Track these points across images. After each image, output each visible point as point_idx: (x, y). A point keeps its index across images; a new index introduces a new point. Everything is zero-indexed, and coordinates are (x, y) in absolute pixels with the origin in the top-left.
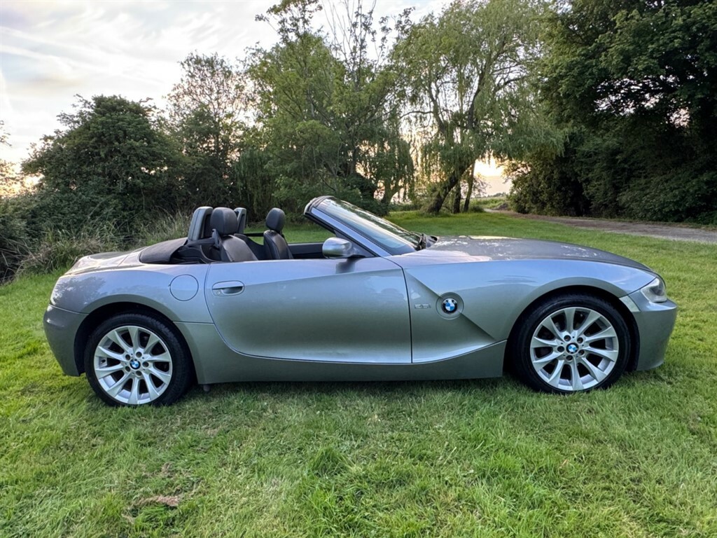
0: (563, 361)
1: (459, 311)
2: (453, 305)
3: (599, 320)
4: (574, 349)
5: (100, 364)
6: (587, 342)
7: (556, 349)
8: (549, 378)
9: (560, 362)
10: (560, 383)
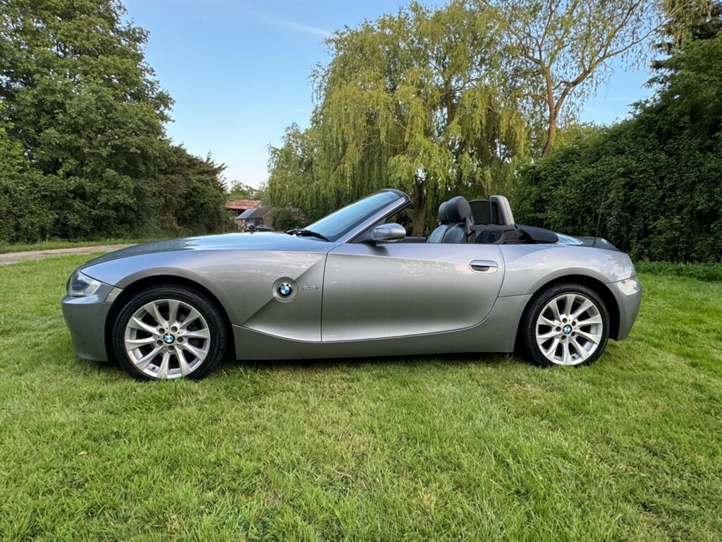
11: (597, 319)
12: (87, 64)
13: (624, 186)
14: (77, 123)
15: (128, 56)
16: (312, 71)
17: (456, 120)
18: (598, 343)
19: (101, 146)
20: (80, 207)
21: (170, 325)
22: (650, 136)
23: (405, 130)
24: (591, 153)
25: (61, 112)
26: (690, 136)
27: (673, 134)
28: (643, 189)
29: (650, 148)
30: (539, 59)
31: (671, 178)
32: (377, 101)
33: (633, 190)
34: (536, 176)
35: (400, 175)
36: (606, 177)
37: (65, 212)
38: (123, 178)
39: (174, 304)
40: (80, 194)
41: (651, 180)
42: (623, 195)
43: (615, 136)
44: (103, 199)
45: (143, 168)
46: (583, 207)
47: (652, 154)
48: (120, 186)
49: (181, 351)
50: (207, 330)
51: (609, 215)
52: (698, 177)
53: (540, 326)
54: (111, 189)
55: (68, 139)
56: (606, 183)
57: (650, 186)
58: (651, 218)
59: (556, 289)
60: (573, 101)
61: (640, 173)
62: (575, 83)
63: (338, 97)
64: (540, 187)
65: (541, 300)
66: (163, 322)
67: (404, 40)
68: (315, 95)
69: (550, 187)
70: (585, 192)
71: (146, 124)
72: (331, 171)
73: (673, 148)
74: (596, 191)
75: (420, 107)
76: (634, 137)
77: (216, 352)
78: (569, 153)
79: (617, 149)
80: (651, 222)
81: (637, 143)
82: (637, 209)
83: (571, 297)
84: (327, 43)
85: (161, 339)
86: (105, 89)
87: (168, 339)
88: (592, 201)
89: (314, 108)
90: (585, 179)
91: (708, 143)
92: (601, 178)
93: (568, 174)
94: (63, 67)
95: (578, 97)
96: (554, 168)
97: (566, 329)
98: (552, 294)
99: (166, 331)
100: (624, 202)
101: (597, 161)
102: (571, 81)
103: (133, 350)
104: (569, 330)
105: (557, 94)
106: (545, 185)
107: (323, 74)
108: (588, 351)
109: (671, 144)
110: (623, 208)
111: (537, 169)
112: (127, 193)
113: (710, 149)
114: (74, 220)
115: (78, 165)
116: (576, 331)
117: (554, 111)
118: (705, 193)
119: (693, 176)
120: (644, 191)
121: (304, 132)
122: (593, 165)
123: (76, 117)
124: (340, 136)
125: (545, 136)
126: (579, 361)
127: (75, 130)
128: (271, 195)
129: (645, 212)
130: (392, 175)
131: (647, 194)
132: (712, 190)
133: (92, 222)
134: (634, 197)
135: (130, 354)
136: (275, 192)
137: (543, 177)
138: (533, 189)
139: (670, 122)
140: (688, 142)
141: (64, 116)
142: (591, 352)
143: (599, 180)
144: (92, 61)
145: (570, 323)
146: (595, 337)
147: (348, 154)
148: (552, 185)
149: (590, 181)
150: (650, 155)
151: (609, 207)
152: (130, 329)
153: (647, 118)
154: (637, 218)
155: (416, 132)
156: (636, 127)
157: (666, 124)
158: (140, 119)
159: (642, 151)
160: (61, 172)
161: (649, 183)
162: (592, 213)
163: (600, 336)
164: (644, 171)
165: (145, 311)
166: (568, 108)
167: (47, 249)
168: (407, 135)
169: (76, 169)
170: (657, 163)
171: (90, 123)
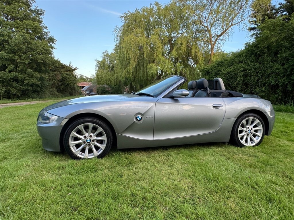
11: (261, 127)
12: (18, 24)
13: (243, 75)
14: (14, 49)
15: (36, 21)
16: (114, 29)
17: (175, 49)
18: (261, 137)
19: (25, 59)
20: (16, 85)
21: (89, 135)
22: (252, 56)
23: (154, 54)
24: (229, 62)
25: (7, 44)
26: (268, 56)
27: (261, 55)
28: (250, 77)
29: (252, 61)
30: (206, 26)
31: (261, 72)
32: (143, 41)
33: (246, 77)
34: (208, 72)
35: (153, 72)
36: (236, 72)
37: (9, 88)
38: (35, 73)
39: (91, 125)
40: (16, 79)
41: (253, 73)
42: (243, 79)
43: (238, 56)
44: (26, 82)
45: (43, 69)
46: (227, 84)
47: (253, 63)
48: (34, 76)
49: (93, 146)
50: (105, 136)
51: (237, 86)
52: (271, 72)
53: (239, 130)
54: (30, 77)
55: (10, 56)
56: (236, 75)
57: (253, 75)
58: (254, 88)
59: (245, 116)
60: (220, 42)
61: (249, 71)
62: (220, 36)
63: (127, 40)
64: (209, 76)
65: (240, 120)
66: (86, 133)
67: (152, 17)
68: (115, 39)
69: (214, 76)
70: (228, 78)
71: (45, 50)
72: (123, 70)
73: (261, 60)
74: (232, 77)
75: (160, 44)
76: (246, 56)
77: (109, 145)
78: (220, 63)
79: (240, 61)
80: (254, 90)
81: (247, 59)
82: (248, 84)
83: (251, 118)
84: (121, 18)
85: (85, 141)
86: (27, 35)
87: (88, 141)
88: (230, 81)
89: (116, 44)
90: (228, 73)
91: (274, 59)
92: (234, 73)
93: (220, 71)
94: (7, 25)
95: (222, 41)
96: (214, 68)
97: (249, 132)
98: (244, 117)
99: (87, 137)
100: (243, 82)
101: (231, 66)
102: (219, 34)
103: (73, 146)
104: (250, 132)
105: (213, 39)
106: (211, 75)
107: (119, 30)
108: (257, 140)
109: (261, 59)
110: (243, 84)
111: (208, 69)
112: (37, 79)
113: (275, 61)
114: (13, 91)
115: (14, 67)
116: (252, 132)
117: (212, 46)
118: (274, 78)
119: (269, 71)
120: (251, 77)
121: (110, 54)
122: (230, 67)
123: (14, 46)
124: (128, 55)
125: (209, 56)
126: (254, 144)
127: (13, 52)
128: (97, 80)
129: (251, 85)
130: (149, 71)
131: (252, 78)
132: (277, 77)
133: (21, 92)
134: (247, 80)
135: (72, 148)
136: (99, 79)
137: (211, 72)
138: (207, 77)
139: (260, 51)
140: (267, 58)
141: (8, 46)
142: (259, 140)
143: (233, 73)
144: (20, 23)
145: (250, 129)
146: (260, 134)
147: (131, 63)
148: (214, 75)
149: (229, 73)
150: (253, 64)
151: (237, 84)
152: (71, 137)
153: (251, 49)
154: (248, 88)
155: (158, 54)
156: (246, 53)
157: (258, 52)
158: (42, 48)
159: (249, 62)
160: (7, 70)
161: (253, 74)
162: (231, 86)
163: (262, 134)
164: (251, 69)
165: (78, 129)
166: (218, 45)
167: (2, 104)
168: (155, 55)
169: (14, 69)
170: (255, 67)
171: (20, 49)
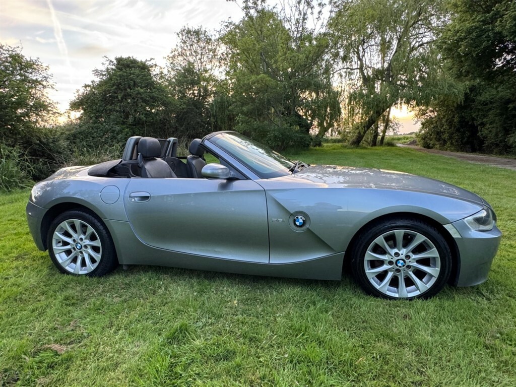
0: (393, 273)
1: (307, 226)
2: (301, 221)
3: (424, 241)
4: (402, 264)
5: (57, 244)
6: (413, 259)
7: (387, 262)
8: (379, 285)
9: (389, 273)
10: (388, 290)
